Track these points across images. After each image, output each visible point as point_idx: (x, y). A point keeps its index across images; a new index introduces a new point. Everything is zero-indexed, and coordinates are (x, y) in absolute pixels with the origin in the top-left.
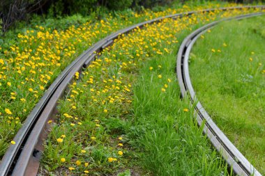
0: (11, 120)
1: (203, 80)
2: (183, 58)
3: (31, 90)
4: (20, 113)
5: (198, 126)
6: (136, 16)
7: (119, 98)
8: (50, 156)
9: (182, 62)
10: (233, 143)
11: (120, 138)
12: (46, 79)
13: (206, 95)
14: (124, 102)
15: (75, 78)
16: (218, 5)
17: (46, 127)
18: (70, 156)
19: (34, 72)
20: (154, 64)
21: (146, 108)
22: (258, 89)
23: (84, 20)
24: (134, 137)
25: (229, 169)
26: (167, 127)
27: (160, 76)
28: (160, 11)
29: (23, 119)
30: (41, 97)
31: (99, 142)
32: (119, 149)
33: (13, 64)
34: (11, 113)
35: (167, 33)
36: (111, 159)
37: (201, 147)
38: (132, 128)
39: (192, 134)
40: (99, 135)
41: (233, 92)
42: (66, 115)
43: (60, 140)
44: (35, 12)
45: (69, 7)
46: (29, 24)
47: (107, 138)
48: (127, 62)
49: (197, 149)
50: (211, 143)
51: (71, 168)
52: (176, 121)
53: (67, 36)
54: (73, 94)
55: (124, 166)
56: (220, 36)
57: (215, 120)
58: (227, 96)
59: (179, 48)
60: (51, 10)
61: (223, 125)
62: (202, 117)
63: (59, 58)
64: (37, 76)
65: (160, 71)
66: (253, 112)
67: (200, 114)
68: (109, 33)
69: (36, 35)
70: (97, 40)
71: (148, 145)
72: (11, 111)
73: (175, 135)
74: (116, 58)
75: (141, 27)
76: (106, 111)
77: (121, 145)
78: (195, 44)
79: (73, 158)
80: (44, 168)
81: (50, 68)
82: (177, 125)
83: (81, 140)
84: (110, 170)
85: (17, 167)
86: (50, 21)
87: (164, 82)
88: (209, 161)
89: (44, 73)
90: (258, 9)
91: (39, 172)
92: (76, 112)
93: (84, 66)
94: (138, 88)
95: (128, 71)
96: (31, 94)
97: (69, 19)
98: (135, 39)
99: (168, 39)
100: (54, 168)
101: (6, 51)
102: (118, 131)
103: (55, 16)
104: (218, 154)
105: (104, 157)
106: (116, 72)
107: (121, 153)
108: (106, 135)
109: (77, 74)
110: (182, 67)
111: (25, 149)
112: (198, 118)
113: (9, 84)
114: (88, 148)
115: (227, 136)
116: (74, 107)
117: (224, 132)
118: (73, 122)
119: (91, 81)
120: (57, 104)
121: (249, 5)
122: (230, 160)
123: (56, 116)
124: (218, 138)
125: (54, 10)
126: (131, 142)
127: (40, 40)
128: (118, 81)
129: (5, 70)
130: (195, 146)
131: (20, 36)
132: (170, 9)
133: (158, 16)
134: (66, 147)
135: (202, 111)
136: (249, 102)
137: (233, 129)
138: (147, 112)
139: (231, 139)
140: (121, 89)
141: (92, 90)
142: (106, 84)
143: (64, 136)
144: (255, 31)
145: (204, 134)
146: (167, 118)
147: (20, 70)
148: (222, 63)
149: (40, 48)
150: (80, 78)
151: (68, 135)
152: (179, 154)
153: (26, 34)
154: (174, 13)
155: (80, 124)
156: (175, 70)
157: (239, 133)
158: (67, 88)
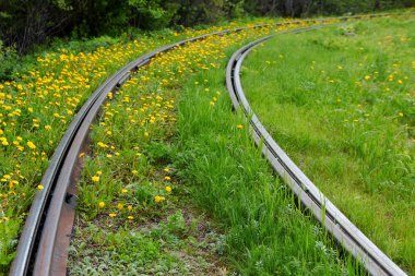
0: (36, 156)
1: (257, 90)
2: (233, 72)
3: (56, 115)
4: (46, 146)
5: (256, 146)
6: (176, 34)
7: (162, 116)
8: (86, 200)
9: (232, 74)
10: (298, 165)
11: (167, 170)
12: (74, 102)
13: (263, 105)
14: (167, 120)
15: (108, 99)
16: (271, 21)
17: (78, 162)
18: (110, 198)
19: (59, 96)
20: (200, 79)
21: (193, 127)
22: (322, 96)
23: (114, 41)
24: (183, 166)
25: (296, 200)
26: (219, 149)
27: (207, 90)
28: (204, 28)
29: (50, 154)
30: (69, 122)
31: (142, 177)
32: (166, 183)
33: (34, 89)
34: (34, 147)
35: (214, 49)
36: (158, 199)
37: (261, 174)
38: (179, 154)
39: (249, 158)
40: (142, 167)
41: (293, 101)
42: (101, 144)
43: (96, 179)
44: (55, 35)
45: (96, 29)
46: (49, 47)
47: (151, 170)
48: (168, 79)
49: (257, 177)
50: (273, 168)
51: (112, 215)
52: (229, 141)
53: (94, 58)
54: (108, 116)
55: (174, 206)
56: (276, 49)
57: (275, 136)
58: (286, 105)
59: (227, 62)
60: (74, 33)
61: (285, 143)
62: (259, 134)
63: (87, 80)
64: (63, 99)
65: (207, 85)
66: (318, 122)
67: (257, 130)
68: (145, 52)
69: (58, 58)
70: (131, 60)
71: (200, 177)
72: (35, 144)
73: (229, 160)
74: (155, 76)
75: (182, 45)
76: (147, 134)
77: (168, 178)
78: (246, 58)
79: (114, 200)
80: (80, 217)
81: (78, 91)
82: (231, 148)
83: (121, 176)
84: (158, 213)
85: (48, 219)
86: (74, 43)
87: (212, 95)
88: (273, 191)
89: (72, 96)
90: (317, 23)
91: (75, 223)
92: (112, 139)
93: (118, 85)
94: (182, 104)
95: (170, 87)
96: (57, 120)
97: (96, 41)
98: (175, 56)
99: (214, 54)
100: (92, 216)
101: (24, 76)
102: (163, 160)
103: (79, 38)
104: (282, 181)
105: (149, 197)
106: (155, 89)
107: (169, 189)
108: (149, 166)
109: (110, 95)
110: (233, 80)
111: (55, 194)
112: (255, 135)
113: (30, 109)
114: (129, 186)
115: (290, 157)
116: (109, 133)
117: (286, 151)
118: (109, 152)
119: (127, 100)
120: (89, 131)
121: (307, 20)
122: (296, 188)
123: (89, 146)
124: (280, 161)
125: (78, 32)
126: (179, 173)
127: (64, 62)
128: (158, 97)
129: (25, 95)
130: (254, 172)
131: (39, 60)
132: (215, 27)
133: (201, 33)
134: (103, 187)
135: (259, 125)
136: (312, 111)
137: (296, 147)
138: (195, 132)
139: (295, 161)
140: (162, 106)
141: (129, 109)
142: (145, 102)
143: (100, 173)
144: (315, 42)
145: (263, 156)
146: (219, 138)
147: (42, 94)
148: (279, 73)
149: (64, 71)
150: (114, 98)
151: (105, 171)
152: (237, 185)
153: (47, 58)
154: (220, 30)
155: (117, 154)
156: (225, 83)
157: (304, 152)
158: (100, 111)
